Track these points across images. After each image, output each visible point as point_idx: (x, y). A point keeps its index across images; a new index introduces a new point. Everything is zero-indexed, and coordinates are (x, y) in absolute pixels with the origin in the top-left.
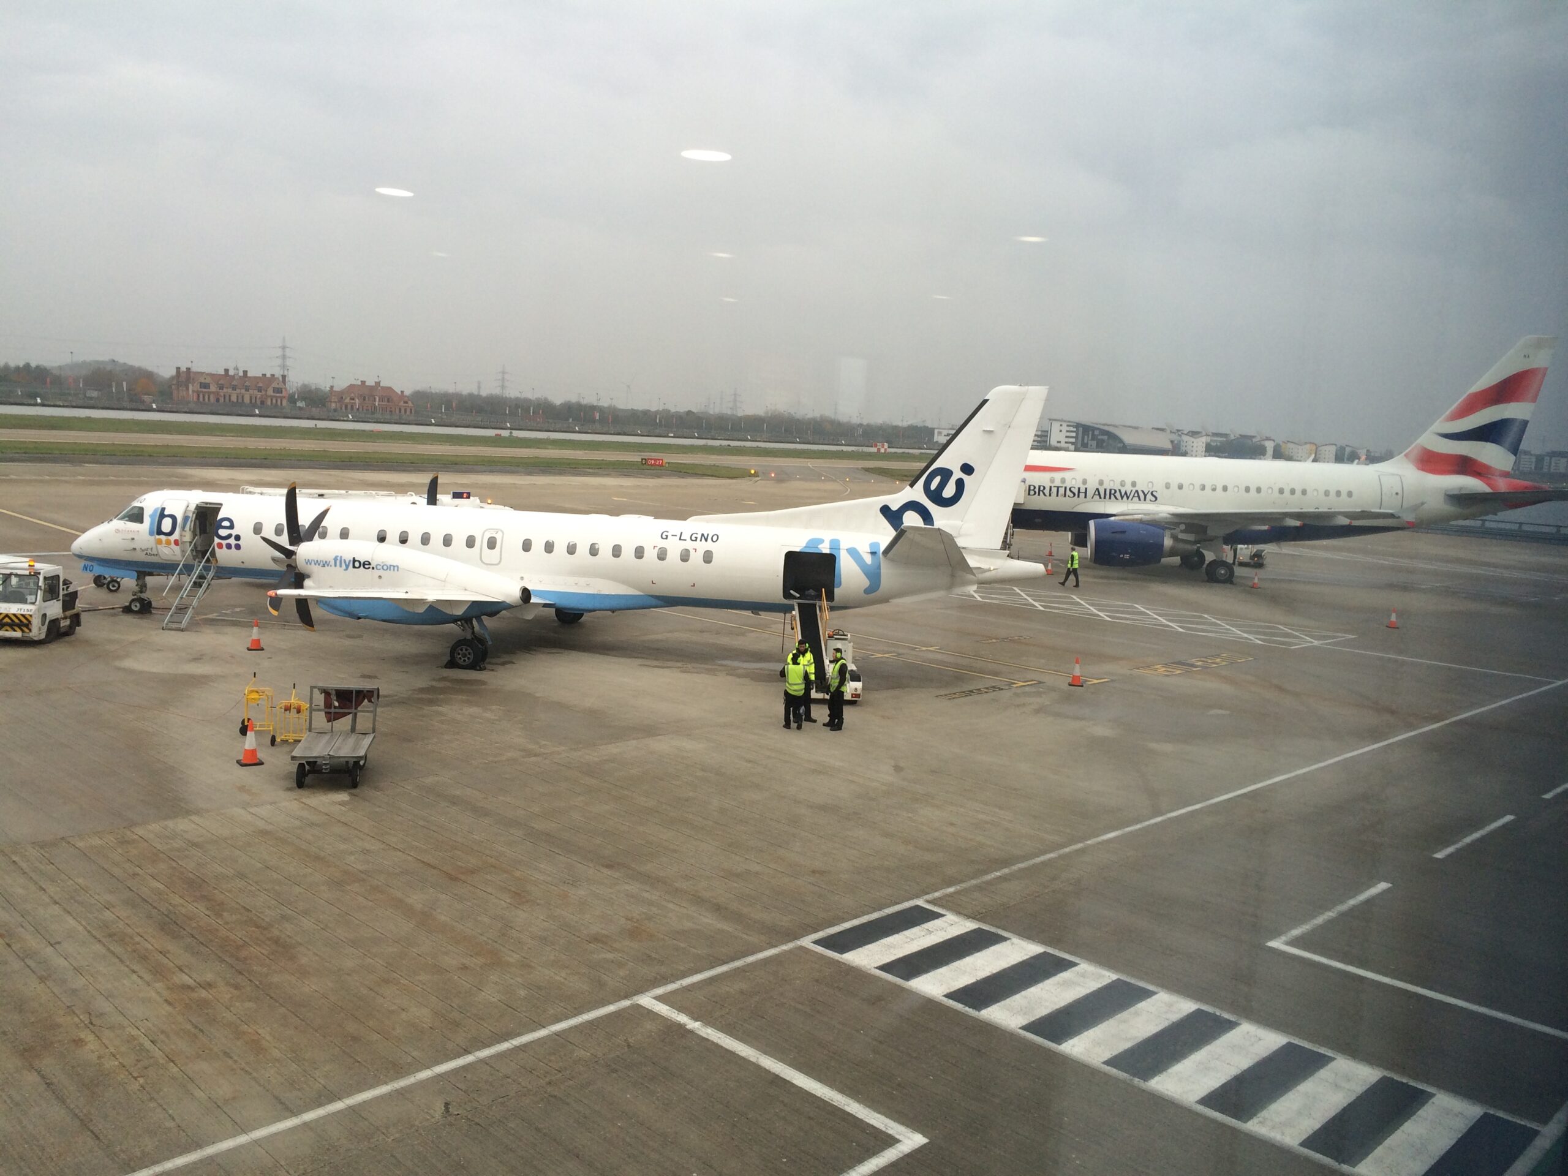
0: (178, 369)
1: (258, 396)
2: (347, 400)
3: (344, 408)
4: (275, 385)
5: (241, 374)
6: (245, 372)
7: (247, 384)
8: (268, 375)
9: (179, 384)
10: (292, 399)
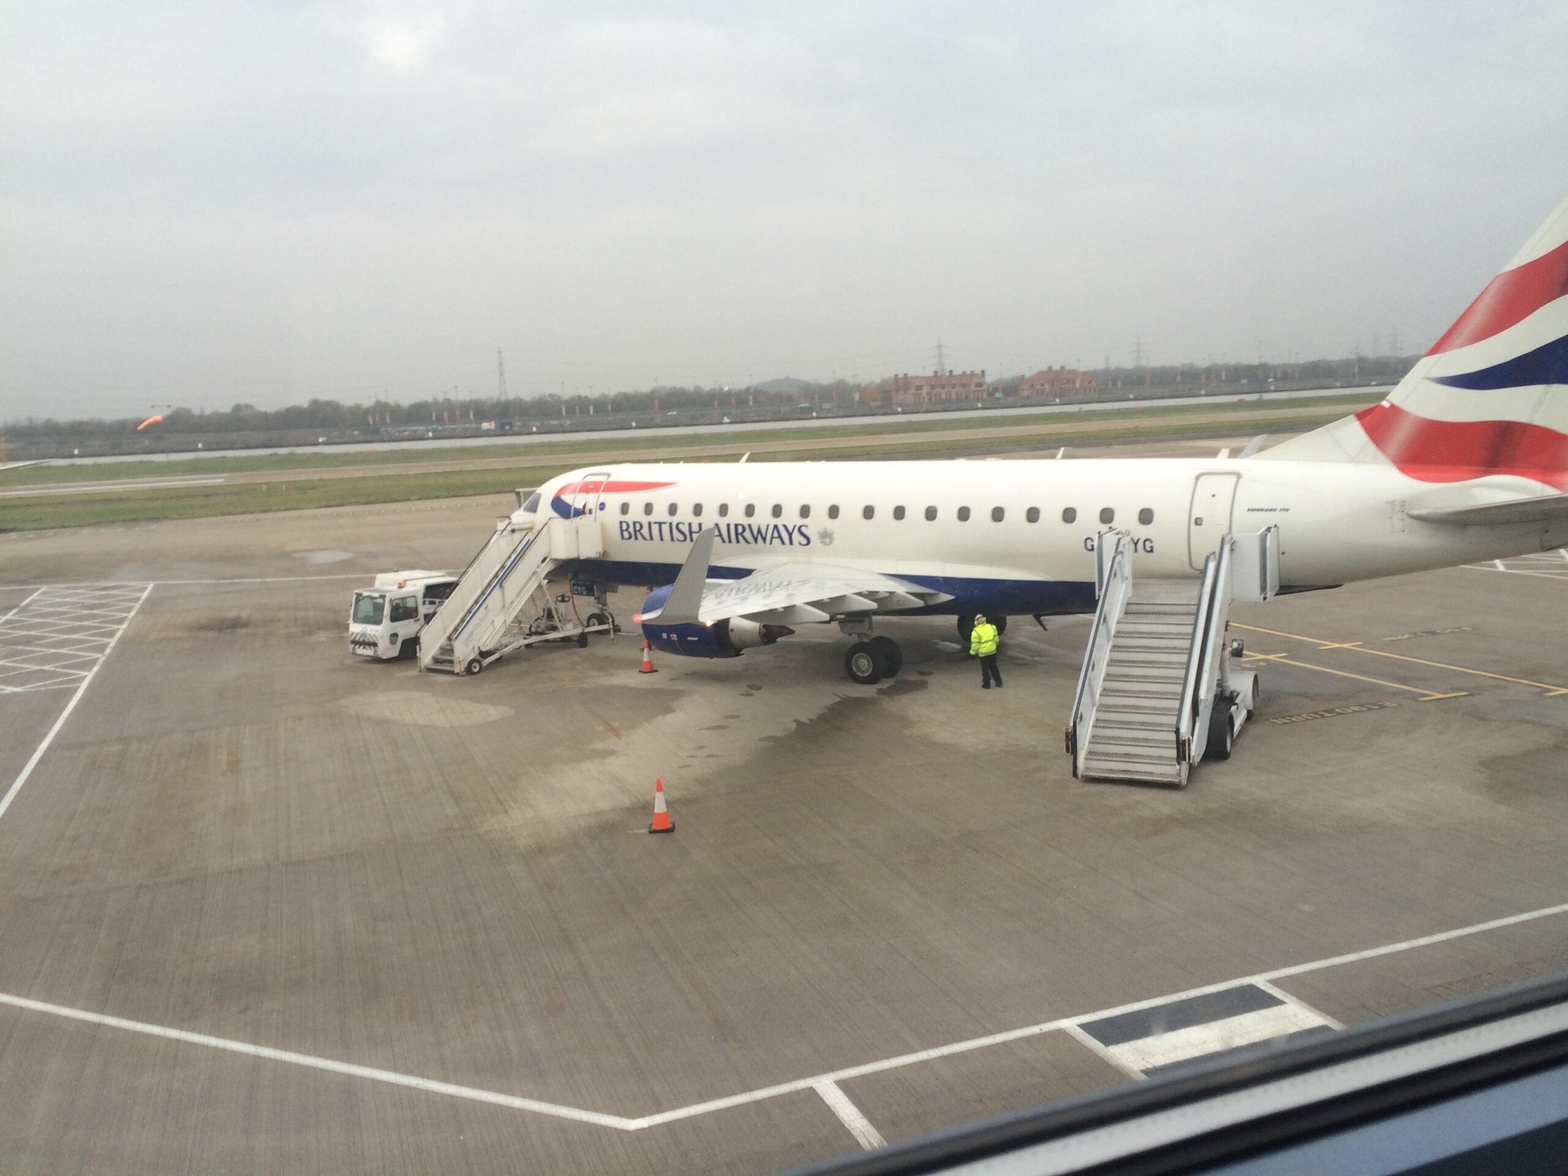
0: (896, 375)
1: (963, 392)
2: (1038, 387)
3: (1035, 394)
4: (976, 380)
5: (947, 374)
6: (951, 372)
7: (954, 382)
8: (968, 372)
9: (897, 390)
10: (991, 394)
